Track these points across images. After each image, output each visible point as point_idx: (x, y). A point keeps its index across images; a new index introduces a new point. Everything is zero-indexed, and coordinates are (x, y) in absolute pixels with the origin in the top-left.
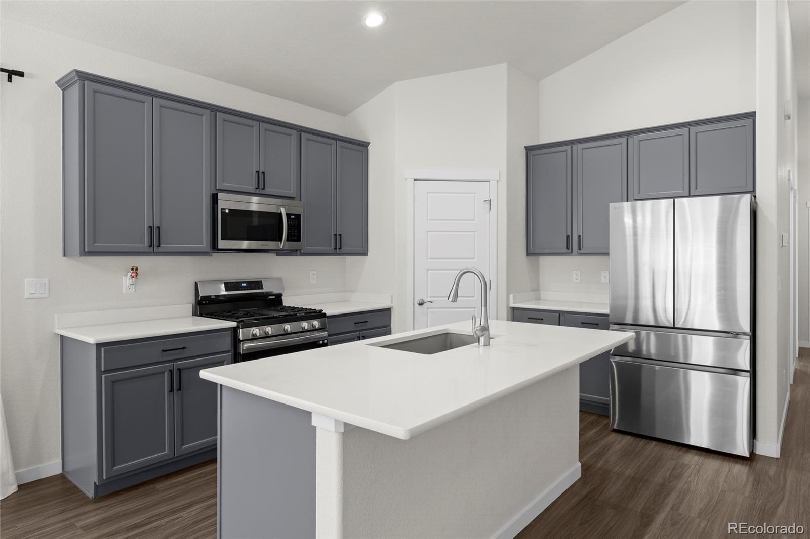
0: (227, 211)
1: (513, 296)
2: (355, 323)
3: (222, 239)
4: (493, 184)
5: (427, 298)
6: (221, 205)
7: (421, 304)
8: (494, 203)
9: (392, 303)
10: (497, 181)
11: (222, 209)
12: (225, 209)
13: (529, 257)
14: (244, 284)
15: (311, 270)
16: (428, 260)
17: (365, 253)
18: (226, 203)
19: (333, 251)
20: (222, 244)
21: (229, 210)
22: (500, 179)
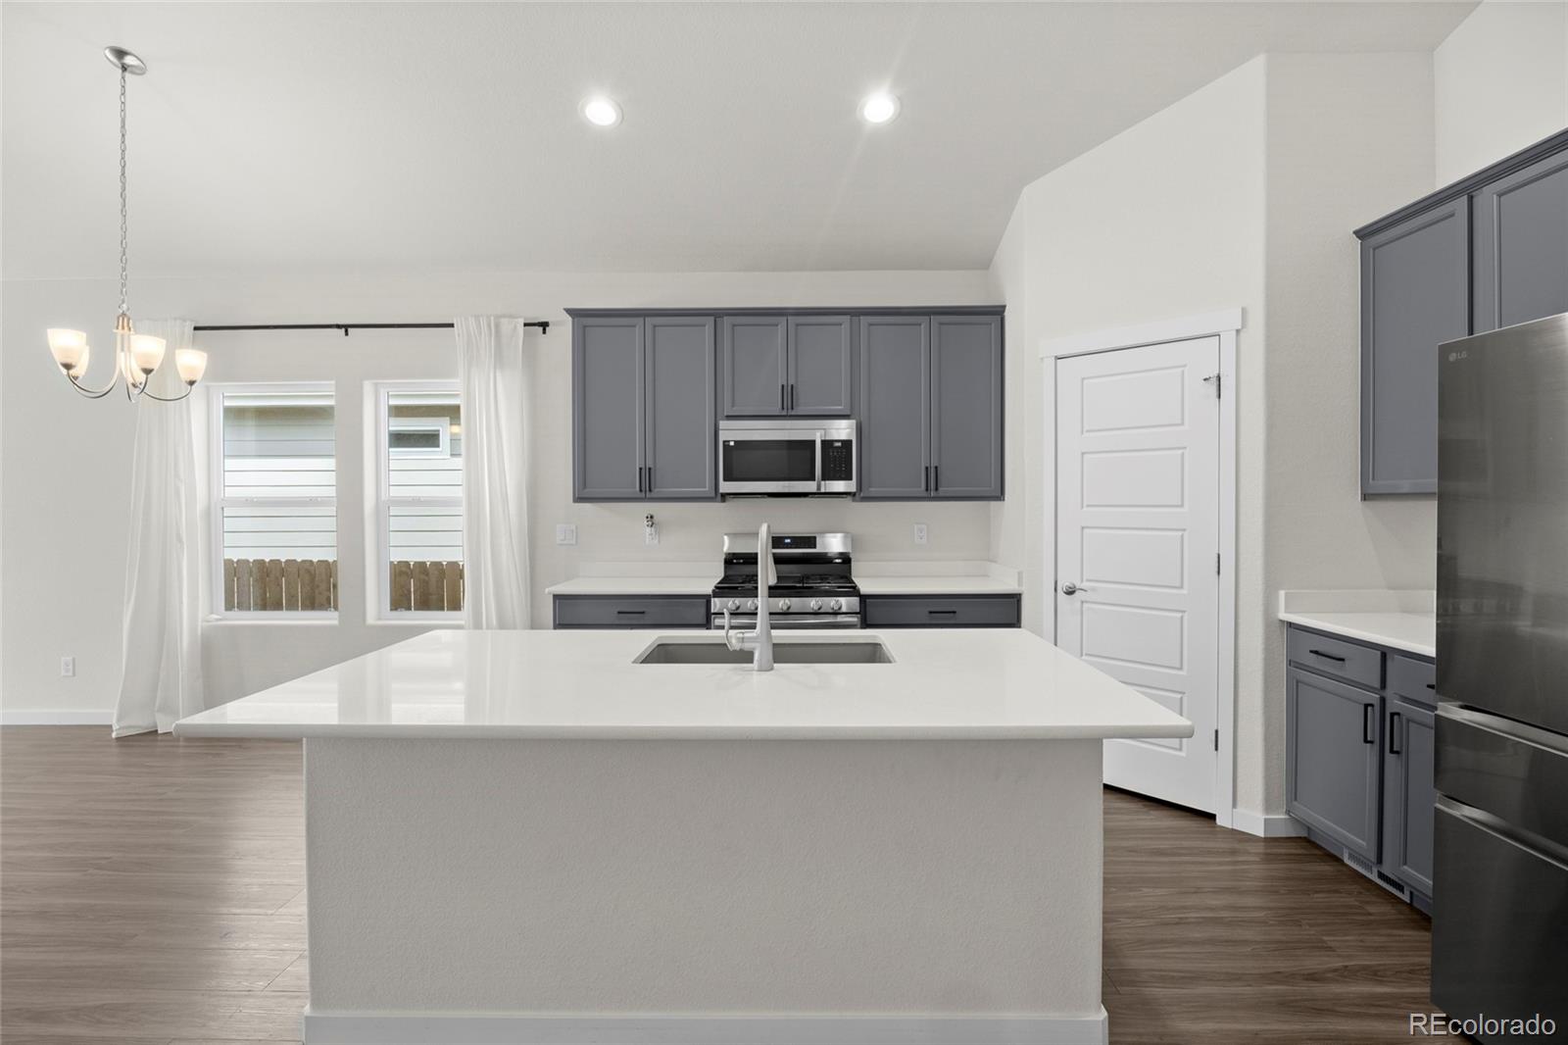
0: (732, 444)
1: (1286, 594)
2: (931, 612)
3: (725, 480)
4: (1228, 339)
5: (1082, 581)
6: (722, 437)
7: (1070, 592)
8: (1228, 384)
9: (1020, 583)
10: (1238, 331)
11: (724, 442)
12: (729, 441)
13: (1367, 503)
14: (788, 541)
15: (917, 523)
16: (1085, 509)
17: (1000, 496)
18: (734, 432)
19: (925, 494)
20: (726, 487)
21: (735, 442)
22: (1243, 327)
